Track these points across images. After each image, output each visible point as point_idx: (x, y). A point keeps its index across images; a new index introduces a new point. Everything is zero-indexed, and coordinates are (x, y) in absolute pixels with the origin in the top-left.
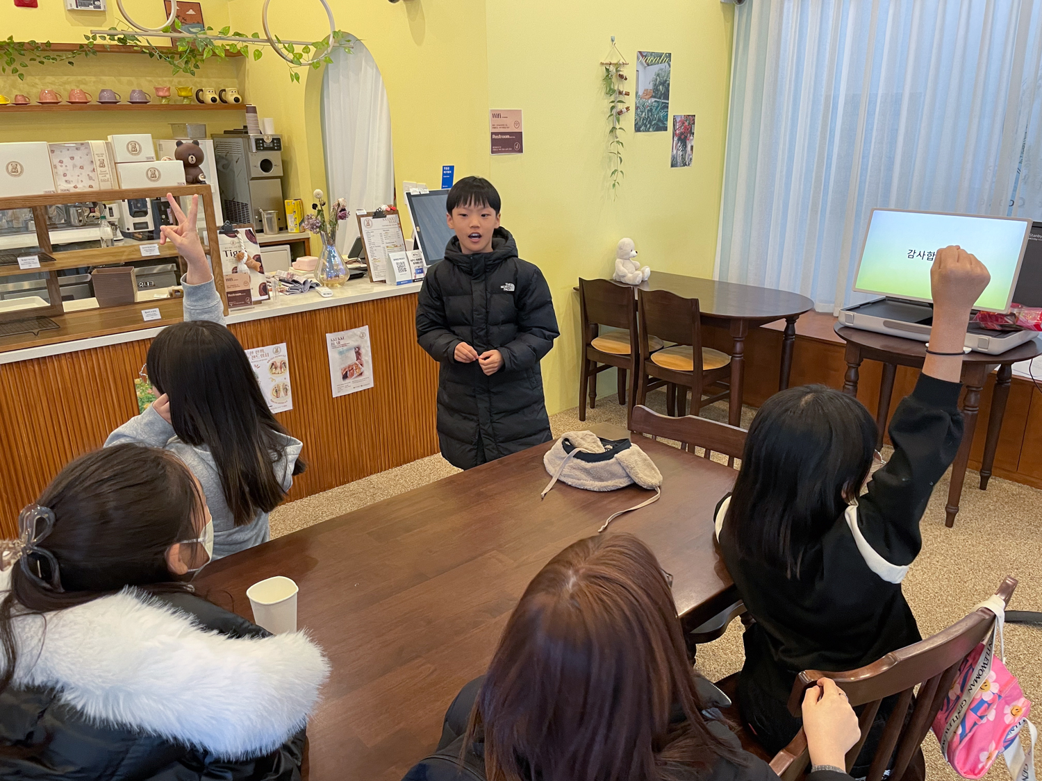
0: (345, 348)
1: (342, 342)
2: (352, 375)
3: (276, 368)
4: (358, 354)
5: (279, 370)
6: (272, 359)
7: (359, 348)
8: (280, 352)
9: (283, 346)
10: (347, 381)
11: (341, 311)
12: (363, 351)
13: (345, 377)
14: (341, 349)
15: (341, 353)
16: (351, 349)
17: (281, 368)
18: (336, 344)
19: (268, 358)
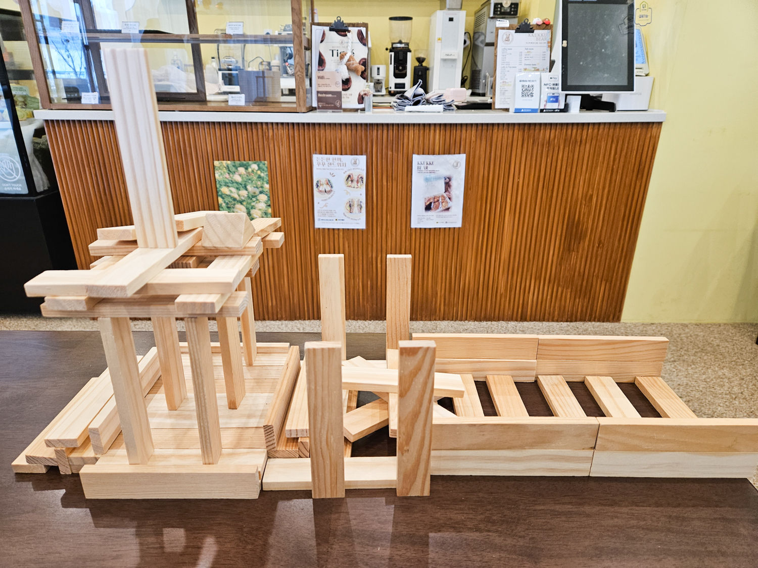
0: (433, 175)
1: (430, 168)
2: (437, 208)
3: (352, 181)
4: (448, 185)
5: (355, 183)
6: (349, 170)
7: (450, 179)
8: (358, 164)
9: (362, 159)
10: (430, 213)
11: (435, 131)
12: (453, 183)
13: (428, 208)
14: (428, 175)
15: (427, 180)
16: (438, 178)
17: (358, 182)
18: (422, 168)
19: (345, 169)
